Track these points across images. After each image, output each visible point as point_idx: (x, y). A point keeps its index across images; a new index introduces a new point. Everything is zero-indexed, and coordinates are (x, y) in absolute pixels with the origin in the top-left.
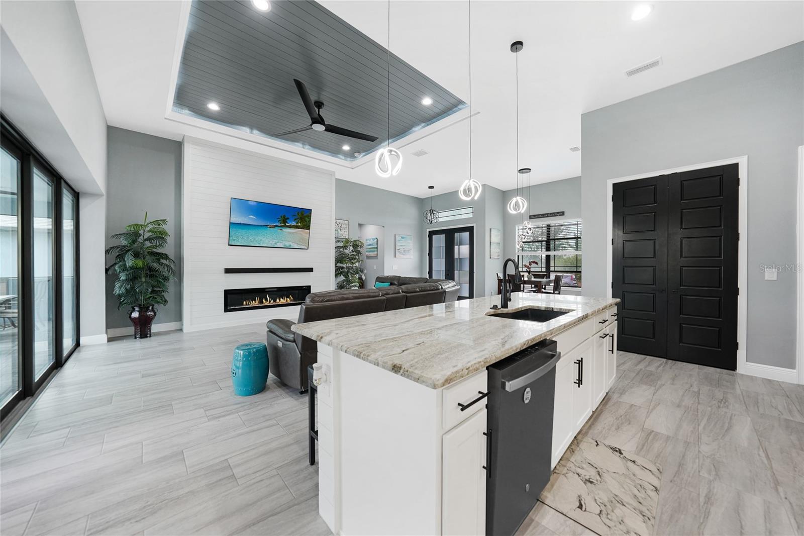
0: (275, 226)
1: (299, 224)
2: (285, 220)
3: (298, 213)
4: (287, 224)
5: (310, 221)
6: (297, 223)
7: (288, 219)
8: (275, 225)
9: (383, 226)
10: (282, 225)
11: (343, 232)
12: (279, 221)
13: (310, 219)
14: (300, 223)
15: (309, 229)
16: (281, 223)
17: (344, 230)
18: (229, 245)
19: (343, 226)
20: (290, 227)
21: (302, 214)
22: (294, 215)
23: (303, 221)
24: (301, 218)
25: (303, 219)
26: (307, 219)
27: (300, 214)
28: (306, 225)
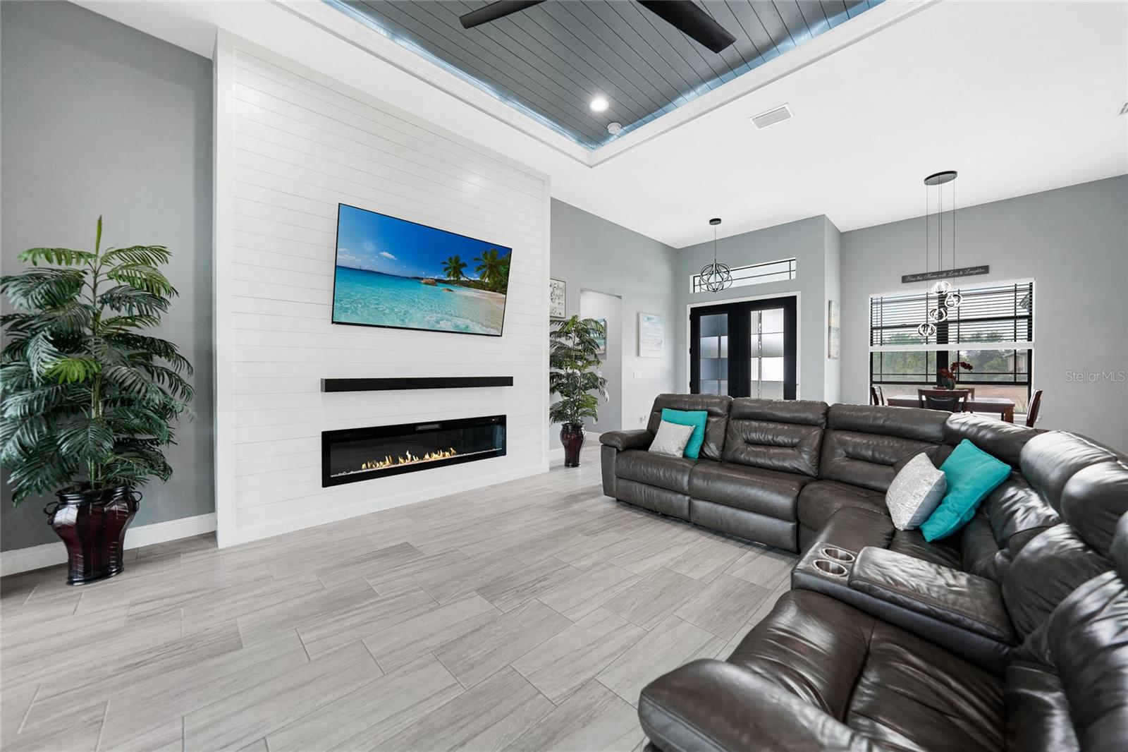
0: (436, 280)
1: (487, 280)
2: (457, 269)
3: (486, 253)
4: (462, 279)
5: (507, 274)
6: (483, 277)
7: (464, 265)
8: (436, 277)
9: (620, 297)
10: (452, 279)
11: (556, 304)
12: (446, 269)
13: (509, 269)
14: (489, 277)
15: (505, 292)
16: (449, 275)
17: (557, 301)
18: (333, 322)
19: (557, 291)
20: (468, 285)
21: (493, 258)
22: (476, 259)
23: (493, 272)
24: (491, 267)
25: (494, 269)
26: (502, 269)
27: (489, 257)
28: (500, 283)
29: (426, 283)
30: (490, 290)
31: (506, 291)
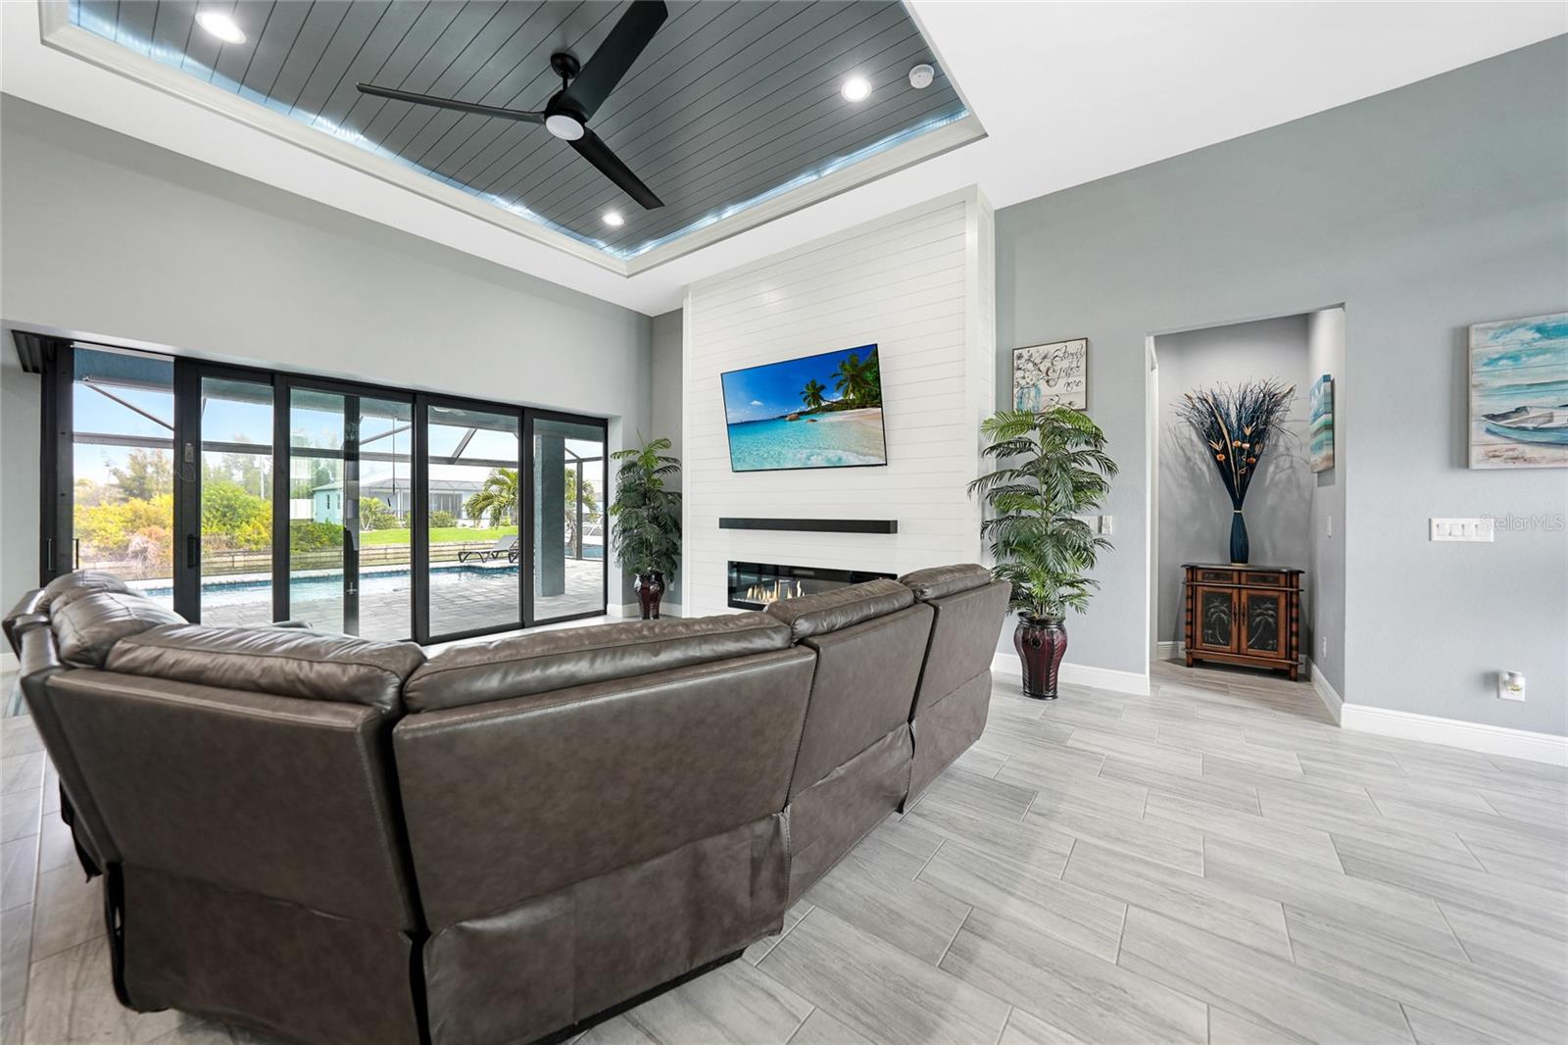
0: (799, 414)
1: (852, 396)
2: (816, 397)
3: (843, 363)
4: (823, 404)
5: (878, 379)
6: (846, 393)
7: (823, 388)
8: (798, 411)
9: (1342, 305)
10: (813, 407)
11: (1060, 388)
12: (805, 399)
13: (878, 372)
14: (853, 391)
15: (879, 404)
16: (809, 405)
17: (1062, 382)
18: (734, 471)
19: (1060, 365)
20: (831, 409)
21: (854, 366)
22: (834, 375)
23: (857, 383)
24: (853, 378)
25: (858, 379)
26: (869, 376)
27: (847, 367)
28: (869, 395)
29: (791, 420)
30: (858, 408)
31: (881, 402)
